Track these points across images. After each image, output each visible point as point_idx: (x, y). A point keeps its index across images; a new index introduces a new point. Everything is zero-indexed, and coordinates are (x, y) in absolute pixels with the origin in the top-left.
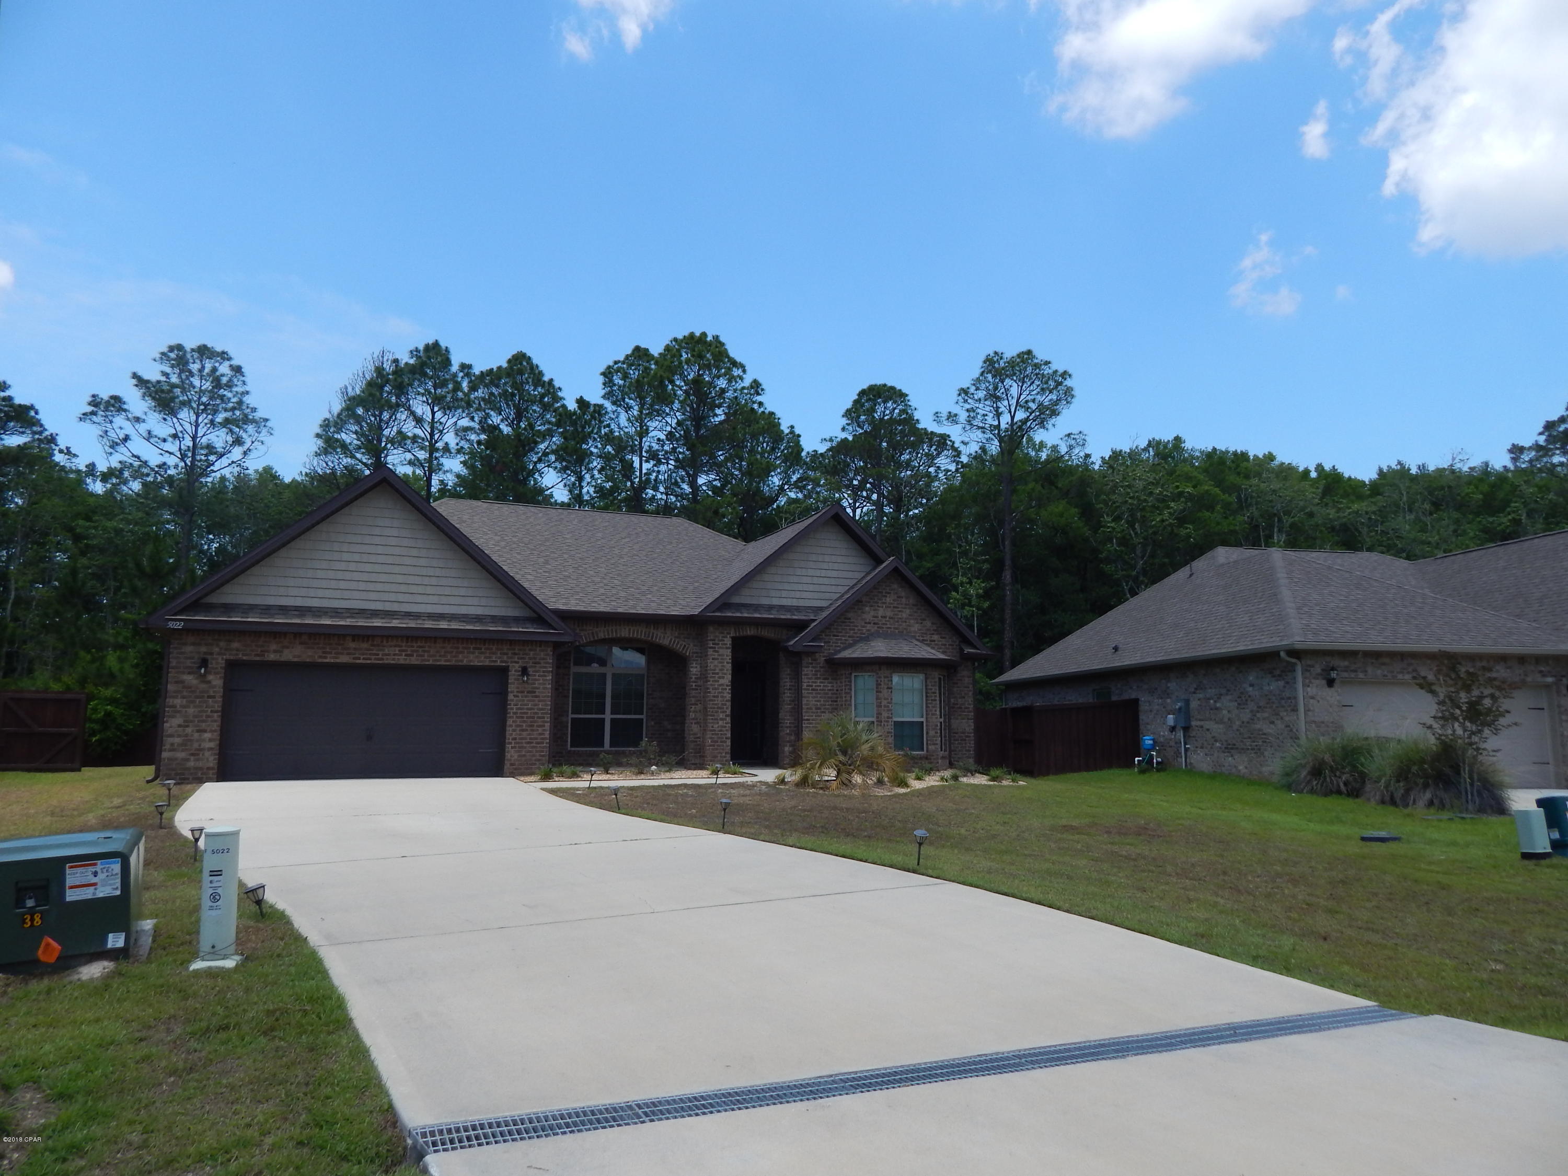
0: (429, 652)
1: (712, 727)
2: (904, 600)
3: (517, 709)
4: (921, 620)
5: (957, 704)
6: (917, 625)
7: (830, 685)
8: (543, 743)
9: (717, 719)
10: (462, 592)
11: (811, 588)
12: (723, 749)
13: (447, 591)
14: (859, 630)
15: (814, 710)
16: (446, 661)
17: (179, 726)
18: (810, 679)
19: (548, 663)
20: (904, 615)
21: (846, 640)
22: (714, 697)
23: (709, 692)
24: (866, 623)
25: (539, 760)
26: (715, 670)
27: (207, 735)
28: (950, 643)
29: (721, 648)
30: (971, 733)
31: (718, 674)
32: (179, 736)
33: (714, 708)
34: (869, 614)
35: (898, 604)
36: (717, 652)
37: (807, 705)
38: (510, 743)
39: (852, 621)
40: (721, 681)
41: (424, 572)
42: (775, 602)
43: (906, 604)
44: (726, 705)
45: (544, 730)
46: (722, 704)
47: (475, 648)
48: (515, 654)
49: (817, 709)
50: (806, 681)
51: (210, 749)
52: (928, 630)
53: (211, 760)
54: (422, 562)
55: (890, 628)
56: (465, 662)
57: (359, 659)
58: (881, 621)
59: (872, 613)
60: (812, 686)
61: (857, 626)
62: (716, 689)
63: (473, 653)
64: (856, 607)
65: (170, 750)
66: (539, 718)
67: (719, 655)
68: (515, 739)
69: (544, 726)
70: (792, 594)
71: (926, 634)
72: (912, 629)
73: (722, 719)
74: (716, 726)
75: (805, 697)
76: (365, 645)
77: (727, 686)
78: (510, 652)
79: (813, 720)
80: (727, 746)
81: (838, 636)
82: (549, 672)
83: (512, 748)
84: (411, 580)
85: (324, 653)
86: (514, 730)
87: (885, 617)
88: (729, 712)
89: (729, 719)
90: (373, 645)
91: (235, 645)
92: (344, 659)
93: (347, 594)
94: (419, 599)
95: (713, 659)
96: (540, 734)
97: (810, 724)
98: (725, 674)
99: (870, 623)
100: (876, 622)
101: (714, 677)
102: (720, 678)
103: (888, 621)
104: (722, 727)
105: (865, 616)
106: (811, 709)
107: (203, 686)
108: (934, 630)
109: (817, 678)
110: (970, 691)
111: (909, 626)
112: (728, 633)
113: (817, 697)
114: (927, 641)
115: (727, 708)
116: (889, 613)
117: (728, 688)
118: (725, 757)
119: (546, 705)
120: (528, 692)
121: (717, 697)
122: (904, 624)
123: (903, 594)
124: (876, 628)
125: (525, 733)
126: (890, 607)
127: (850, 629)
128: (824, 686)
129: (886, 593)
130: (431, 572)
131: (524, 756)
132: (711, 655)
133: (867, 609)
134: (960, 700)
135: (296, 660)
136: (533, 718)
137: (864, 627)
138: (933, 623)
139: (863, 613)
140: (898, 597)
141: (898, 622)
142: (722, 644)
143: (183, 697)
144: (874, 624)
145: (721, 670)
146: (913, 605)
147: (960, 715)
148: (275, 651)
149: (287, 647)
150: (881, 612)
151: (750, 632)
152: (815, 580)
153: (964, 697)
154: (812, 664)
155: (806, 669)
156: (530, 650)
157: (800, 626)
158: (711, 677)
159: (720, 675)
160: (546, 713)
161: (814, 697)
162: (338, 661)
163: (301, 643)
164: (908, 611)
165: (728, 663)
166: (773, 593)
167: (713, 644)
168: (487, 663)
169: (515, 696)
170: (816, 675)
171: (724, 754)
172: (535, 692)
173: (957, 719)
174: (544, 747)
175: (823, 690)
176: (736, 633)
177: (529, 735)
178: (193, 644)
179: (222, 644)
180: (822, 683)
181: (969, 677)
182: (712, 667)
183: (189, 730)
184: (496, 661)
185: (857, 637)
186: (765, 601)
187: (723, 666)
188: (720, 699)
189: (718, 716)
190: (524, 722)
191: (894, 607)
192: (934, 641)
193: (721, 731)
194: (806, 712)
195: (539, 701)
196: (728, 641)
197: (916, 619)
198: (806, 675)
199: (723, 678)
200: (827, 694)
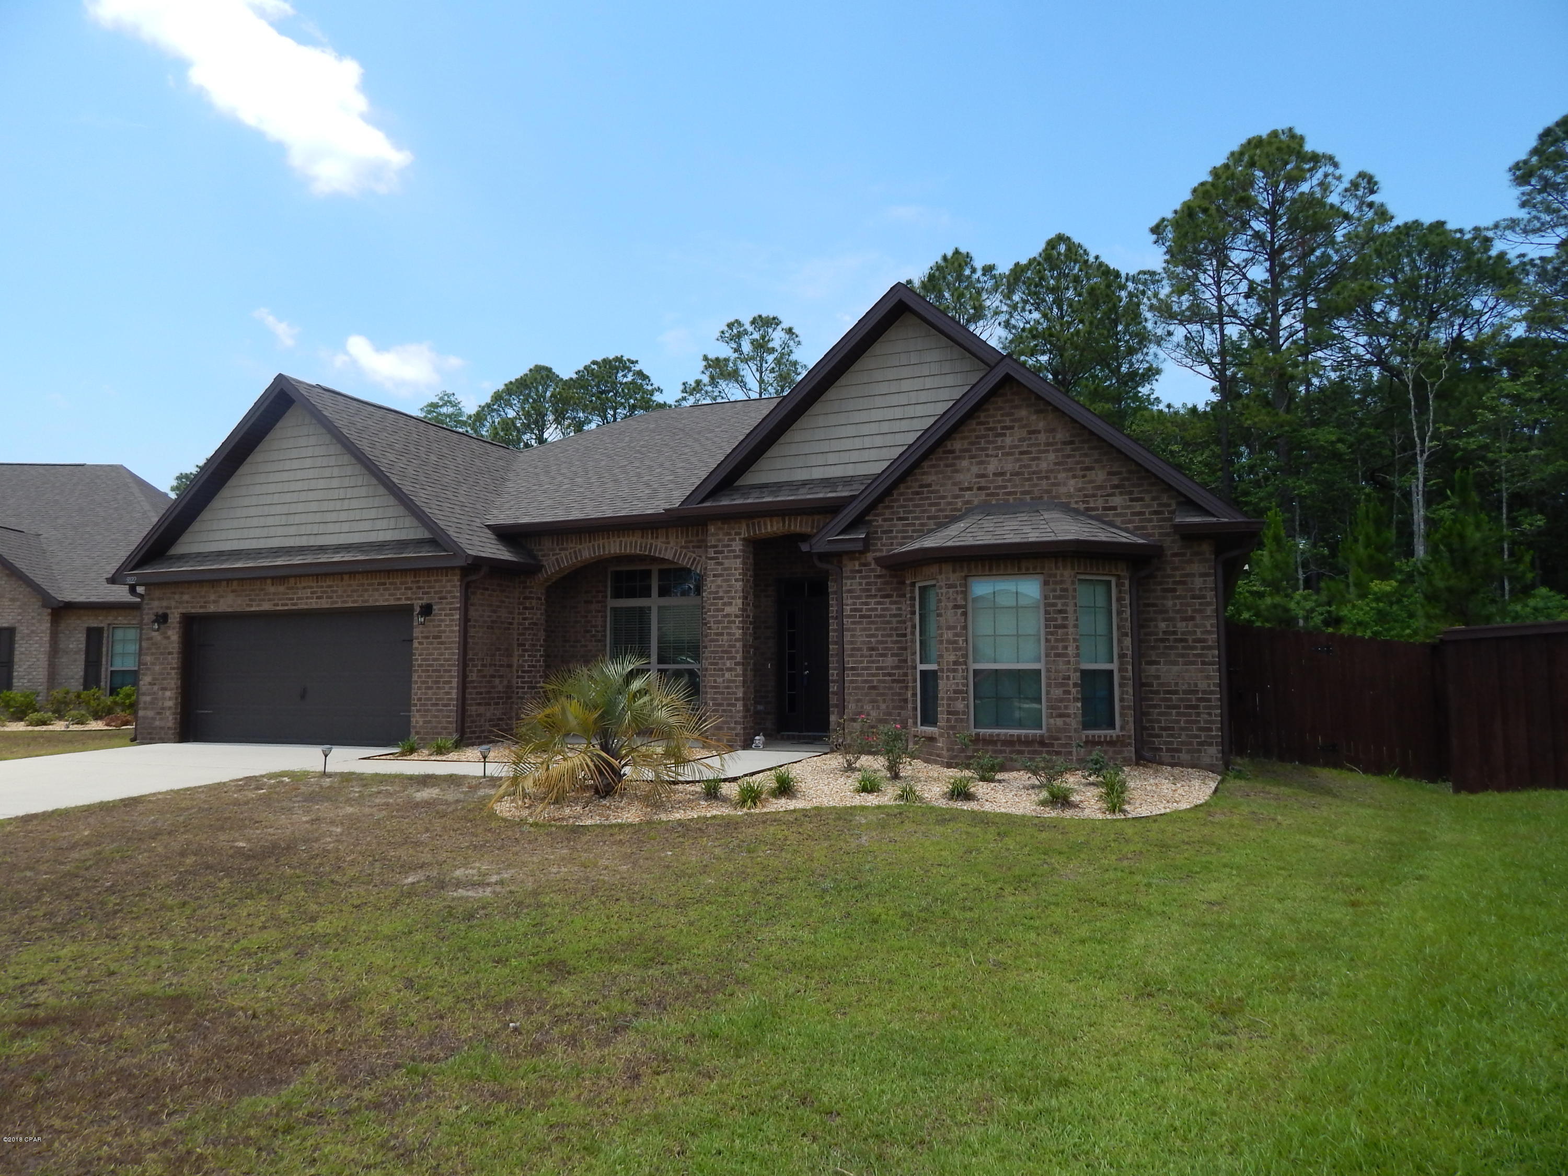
0: (336, 592)
1: (715, 681)
2: (1042, 438)
3: (423, 660)
4: (1082, 469)
5: (1175, 633)
6: (1072, 482)
7: (894, 607)
8: (449, 705)
9: (722, 670)
10: (373, 514)
11: (879, 441)
12: (731, 717)
13: (357, 515)
14: (950, 504)
15: (865, 652)
16: (354, 602)
17: (150, 684)
18: (859, 597)
19: (454, 597)
20: (1044, 465)
21: (922, 525)
22: (717, 634)
23: (710, 628)
24: (961, 489)
25: (446, 728)
26: (717, 592)
27: (168, 694)
28: (1155, 508)
29: (727, 558)
30: (1212, 692)
31: (722, 598)
32: (149, 694)
33: (717, 652)
34: (967, 472)
35: (1029, 446)
36: (722, 564)
37: (852, 643)
38: (415, 705)
39: (933, 488)
40: (728, 610)
41: (335, 494)
42: (817, 474)
43: (1048, 444)
44: (734, 646)
45: (451, 688)
46: (730, 646)
47: (379, 584)
48: (419, 588)
49: (872, 649)
50: (850, 601)
51: (170, 708)
52: (1100, 487)
53: (169, 720)
54: (335, 483)
55: (1015, 493)
56: (371, 603)
57: (277, 605)
58: (992, 482)
59: (975, 469)
60: (861, 610)
61: (943, 497)
62: (719, 622)
63: (377, 590)
64: (942, 463)
65: (145, 709)
66: (445, 671)
67: (725, 569)
68: (419, 699)
69: (450, 682)
70: (845, 457)
71: (1094, 496)
72: (1063, 490)
73: (729, 670)
74: (720, 680)
75: (848, 630)
76: (282, 589)
77: (736, 616)
78: (414, 586)
79: (863, 669)
80: (739, 712)
81: (907, 519)
82: (455, 609)
83: (418, 711)
84: (325, 506)
85: (251, 600)
86: (419, 688)
87: (1002, 474)
88: (739, 658)
89: (739, 669)
90: (288, 588)
91: (186, 597)
92: (266, 606)
93: (272, 532)
94: (331, 528)
95: (714, 576)
96: (448, 693)
97: (858, 675)
98: (733, 598)
99: (970, 489)
100: (983, 484)
101: (716, 604)
102: (725, 604)
103: (1009, 480)
104: (730, 681)
105: (959, 477)
106: (859, 649)
107: (165, 642)
108: (1116, 487)
109: (868, 597)
110: (1209, 604)
111: (1054, 484)
112: (737, 534)
113: (870, 629)
114: (1096, 509)
115: (737, 652)
116: (1010, 466)
117: (737, 620)
118: (734, 729)
119: (453, 654)
120: (434, 637)
121: (722, 634)
122: (1044, 482)
123: (1041, 425)
124: (984, 497)
125: (430, 692)
126: (1012, 454)
127: (931, 505)
128: (883, 609)
129: (1003, 428)
130: (342, 493)
131: (430, 722)
132: (712, 570)
133: (965, 463)
134: (1179, 624)
135: (230, 610)
136: (439, 671)
137: (956, 497)
138: (1110, 474)
139: (957, 471)
140: (1030, 433)
141: (1030, 479)
142: (729, 551)
143: (152, 654)
144: (980, 489)
145: (728, 592)
146: (1064, 443)
147: (1183, 656)
148: (214, 602)
149: (222, 597)
150: (993, 466)
151: (772, 527)
152: (885, 427)
153: (1192, 618)
154: (860, 571)
155: (849, 582)
156: (436, 581)
157: (831, 508)
158: (712, 604)
159: (726, 600)
160: (453, 665)
161: (864, 629)
162: (262, 608)
163: (233, 591)
164: (1052, 456)
165: (736, 580)
166: (814, 460)
167: (715, 553)
168: (393, 603)
169: (420, 643)
170: (869, 590)
171: (732, 725)
172: (440, 637)
173: (1175, 663)
174: (451, 711)
175: (881, 616)
176: (749, 533)
177: (435, 694)
178: (160, 599)
179: (177, 597)
180: (878, 603)
181: (1203, 575)
182: (713, 589)
183: (156, 688)
184: (399, 599)
185: (946, 517)
186: (801, 475)
187: (730, 586)
188: (725, 637)
189: (724, 664)
190: (429, 677)
191: (1021, 453)
192: (1115, 508)
193: (728, 687)
194: (852, 656)
195: (446, 649)
196: (737, 546)
197: (1070, 470)
198: (850, 591)
199: (730, 604)
200: (888, 622)
